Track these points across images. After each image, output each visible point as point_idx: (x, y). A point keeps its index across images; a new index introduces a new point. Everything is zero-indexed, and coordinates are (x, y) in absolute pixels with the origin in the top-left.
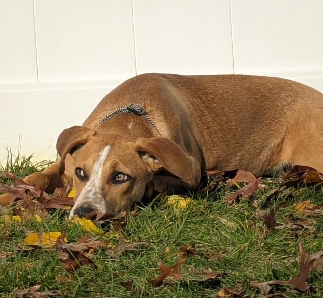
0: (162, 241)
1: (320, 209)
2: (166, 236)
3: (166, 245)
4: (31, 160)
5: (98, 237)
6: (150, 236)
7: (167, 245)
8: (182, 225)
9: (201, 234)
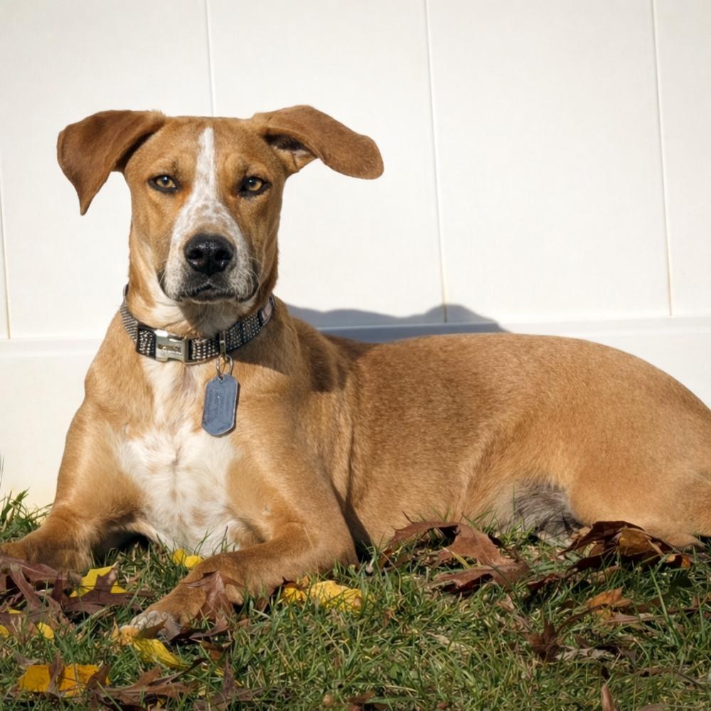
0: (314, 683)
1: (650, 612)
2: (320, 673)
3: (322, 691)
4: (24, 501)
5: (175, 674)
6: (288, 672)
7: (325, 690)
8: (355, 650)
9: (396, 669)
